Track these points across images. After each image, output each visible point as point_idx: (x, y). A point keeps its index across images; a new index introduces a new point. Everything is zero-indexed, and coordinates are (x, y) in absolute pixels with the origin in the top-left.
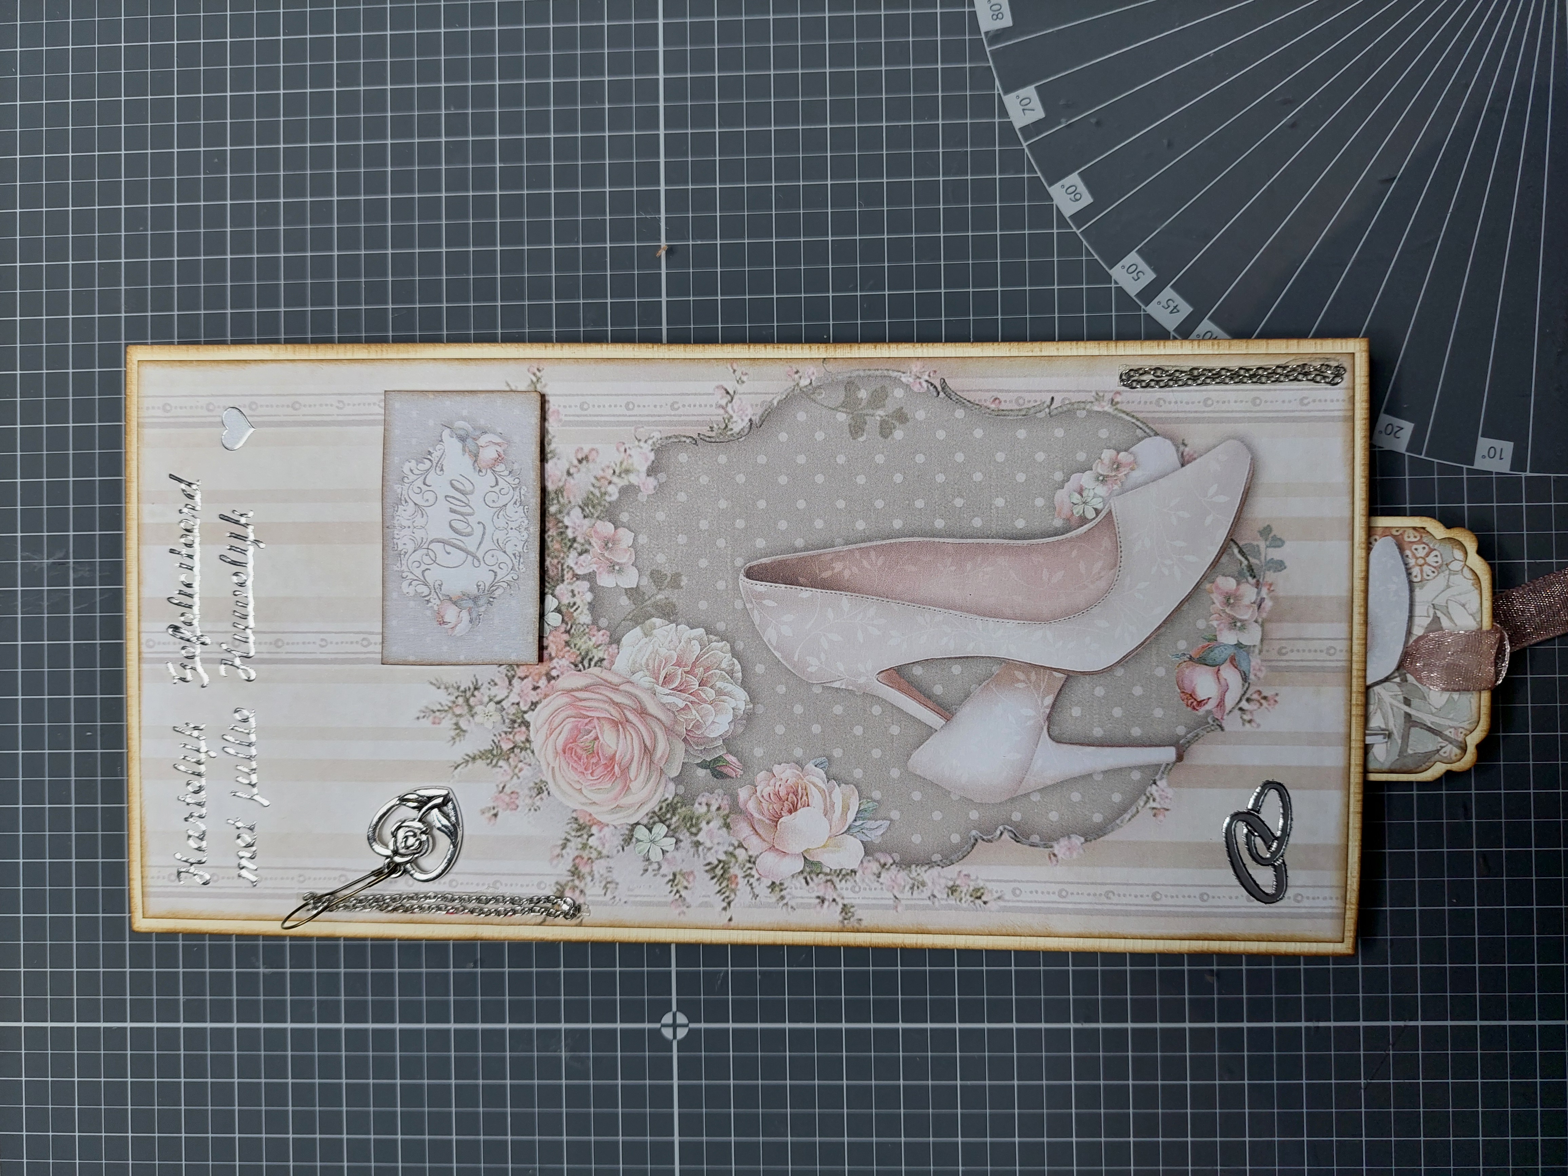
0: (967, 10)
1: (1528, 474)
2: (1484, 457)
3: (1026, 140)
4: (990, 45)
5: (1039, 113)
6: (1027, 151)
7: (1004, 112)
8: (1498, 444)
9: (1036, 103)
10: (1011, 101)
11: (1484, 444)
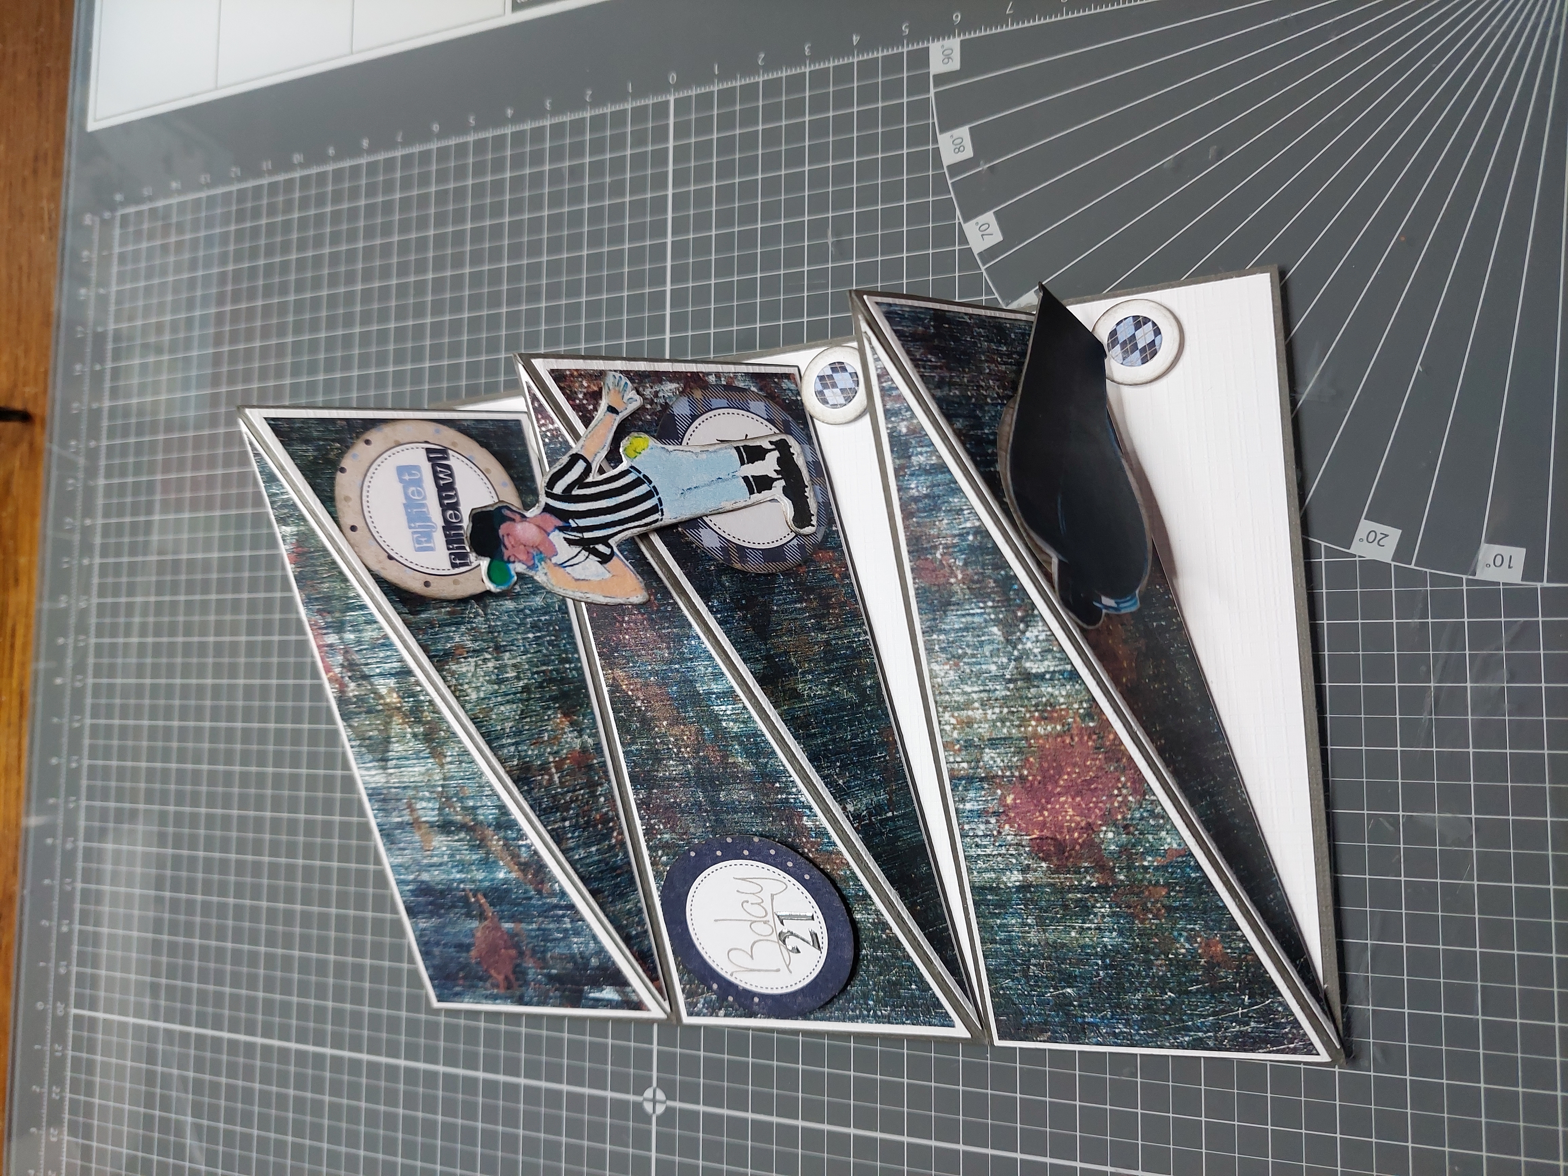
0: (931, 147)
1: (1545, 584)
2: (1488, 565)
3: (984, 264)
4: (952, 176)
5: (996, 236)
6: (985, 274)
7: (964, 240)
8: (1506, 551)
9: (995, 228)
10: (971, 229)
11: (1487, 551)
